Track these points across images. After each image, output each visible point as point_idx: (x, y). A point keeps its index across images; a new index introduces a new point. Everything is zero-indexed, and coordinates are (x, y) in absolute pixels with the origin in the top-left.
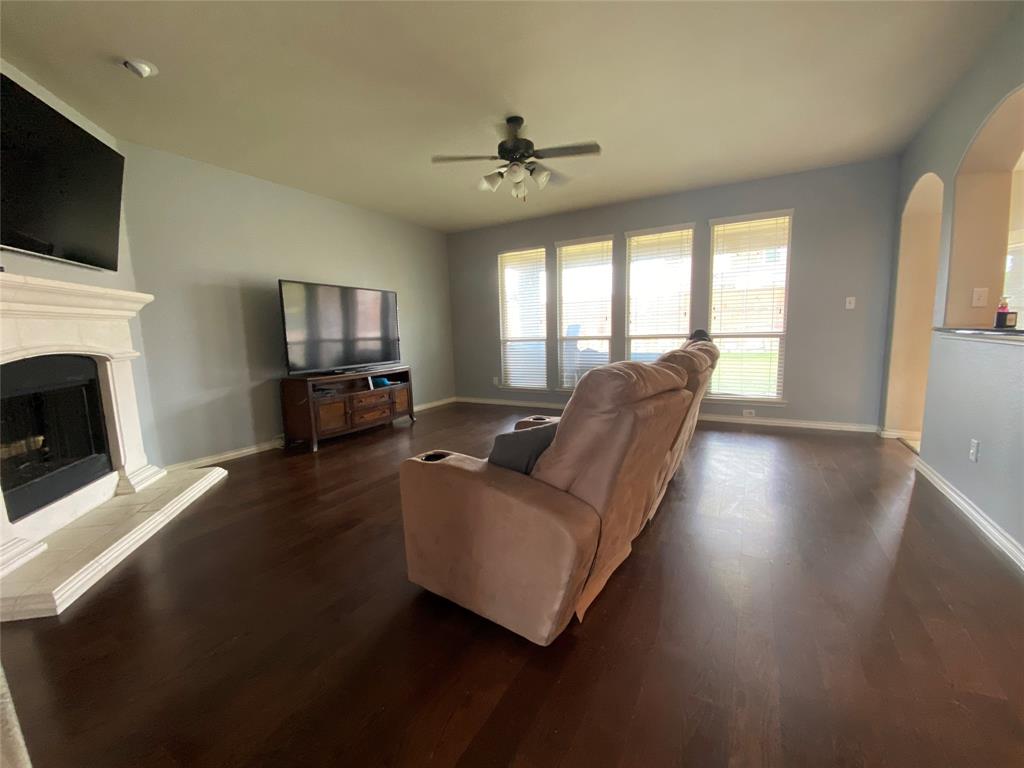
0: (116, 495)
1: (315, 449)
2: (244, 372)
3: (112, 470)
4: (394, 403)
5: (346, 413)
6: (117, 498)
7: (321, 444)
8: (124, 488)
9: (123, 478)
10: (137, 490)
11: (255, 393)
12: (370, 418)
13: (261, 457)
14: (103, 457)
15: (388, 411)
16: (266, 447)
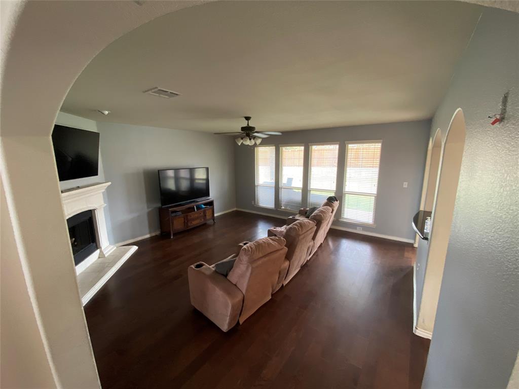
0: (99, 258)
1: (172, 237)
2: (145, 206)
3: (97, 248)
4: (205, 216)
5: (184, 222)
6: (100, 259)
7: (174, 235)
8: (102, 255)
9: (101, 251)
10: (106, 256)
11: (149, 214)
12: (195, 223)
13: (152, 239)
14: (95, 244)
15: (203, 220)
16: (154, 234)
